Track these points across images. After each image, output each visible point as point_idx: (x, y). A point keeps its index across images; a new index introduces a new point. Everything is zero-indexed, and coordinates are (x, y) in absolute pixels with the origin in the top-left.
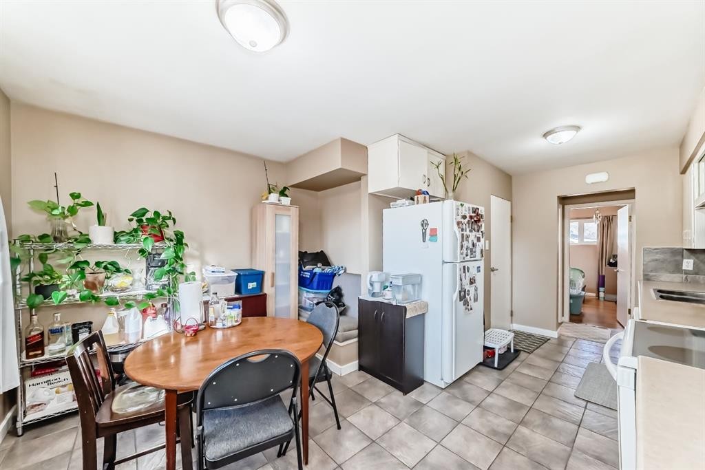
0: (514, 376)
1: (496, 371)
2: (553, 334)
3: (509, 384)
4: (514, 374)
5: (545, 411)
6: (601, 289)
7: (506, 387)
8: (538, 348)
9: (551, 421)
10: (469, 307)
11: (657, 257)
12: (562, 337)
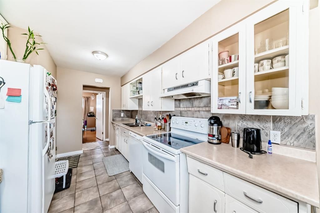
0: (78, 185)
1: (66, 190)
2: (80, 152)
3: (80, 192)
4: (77, 185)
5: (106, 193)
6: (86, 126)
7: (80, 196)
8: (78, 162)
9: (112, 196)
10: (51, 155)
11: (116, 112)
12: (85, 152)
